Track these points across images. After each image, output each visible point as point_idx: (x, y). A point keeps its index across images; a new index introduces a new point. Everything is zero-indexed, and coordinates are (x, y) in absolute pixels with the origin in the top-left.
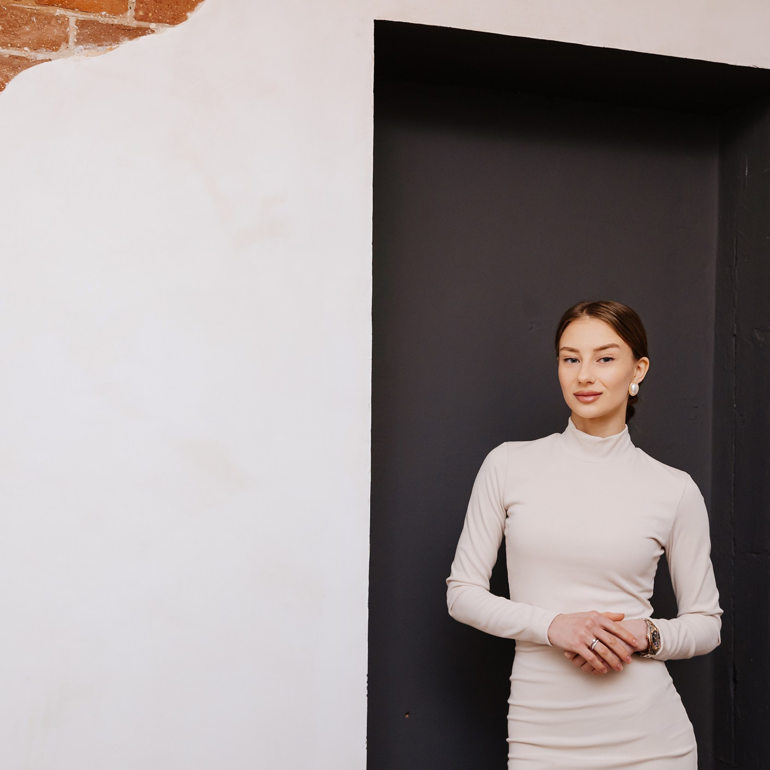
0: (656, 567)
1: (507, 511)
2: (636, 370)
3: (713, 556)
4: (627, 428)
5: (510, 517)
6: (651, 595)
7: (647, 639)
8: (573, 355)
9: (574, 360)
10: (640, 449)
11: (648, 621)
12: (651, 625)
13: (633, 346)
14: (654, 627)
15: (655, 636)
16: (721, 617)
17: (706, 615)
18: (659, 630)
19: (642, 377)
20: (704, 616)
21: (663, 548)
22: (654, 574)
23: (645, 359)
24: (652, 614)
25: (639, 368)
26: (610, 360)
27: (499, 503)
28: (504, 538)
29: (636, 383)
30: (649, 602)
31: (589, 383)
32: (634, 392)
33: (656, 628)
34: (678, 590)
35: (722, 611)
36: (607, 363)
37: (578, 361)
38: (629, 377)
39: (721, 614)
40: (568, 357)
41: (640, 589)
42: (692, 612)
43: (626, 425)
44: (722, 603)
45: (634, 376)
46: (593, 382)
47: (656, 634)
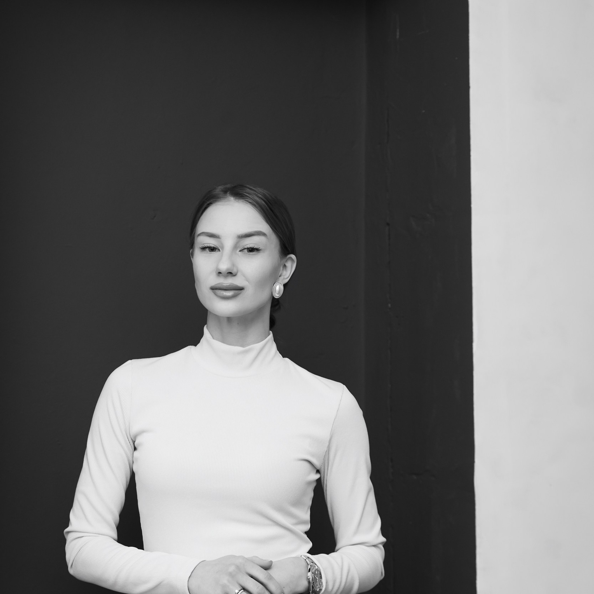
0: (311, 495)
1: (135, 442)
2: (282, 268)
3: (373, 477)
4: (271, 335)
5: (139, 449)
6: (307, 527)
7: (308, 580)
8: (211, 242)
9: (212, 249)
10: (288, 359)
11: (308, 559)
12: (312, 563)
13: (281, 236)
14: (315, 565)
15: (317, 575)
16: (384, 546)
17: (367, 546)
18: (321, 569)
19: (288, 278)
20: (366, 547)
21: (318, 471)
22: (309, 503)
23: (293, 256)
24: (311, 549)
25: (285, 266)
26: (255, 250)
27: (124, 433)
28: (133, 476)
29: (281, 283)
30: (305, 536)
31: (230, 275)
32: (278, 294)
33: (317, 566)
34: (336, 520)
35: (384, 540)
36: (251, 253)
37: (217, 250)
38: (274, 275)
39: (384, 544)
40: (206, 245)
41: (294, 521)
42: (353, 544)
43: (271, 332)
44: (384, 531)
45: (279, 275)
46: (234, 274)
47: (318, 573)
